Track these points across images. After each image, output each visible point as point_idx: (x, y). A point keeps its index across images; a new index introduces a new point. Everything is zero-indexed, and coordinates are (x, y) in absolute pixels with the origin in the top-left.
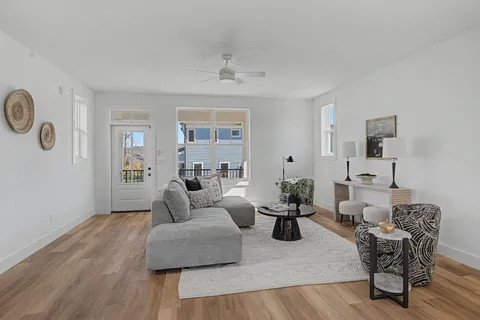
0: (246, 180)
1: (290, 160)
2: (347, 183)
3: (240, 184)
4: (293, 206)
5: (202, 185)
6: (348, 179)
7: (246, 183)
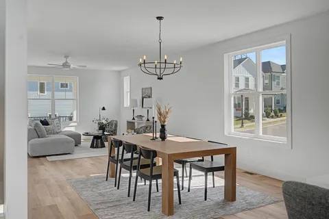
0: (75, 122)
1: (104, 109)
2: (133, 121)
3: (72, 124)
4: (101, 131)
5: (50, 123)
6: (134, 119)
7: (75, 124)
